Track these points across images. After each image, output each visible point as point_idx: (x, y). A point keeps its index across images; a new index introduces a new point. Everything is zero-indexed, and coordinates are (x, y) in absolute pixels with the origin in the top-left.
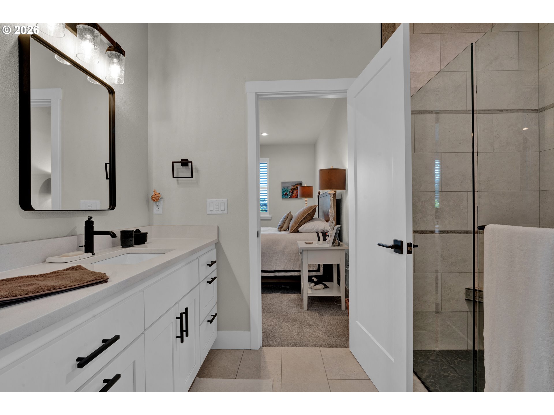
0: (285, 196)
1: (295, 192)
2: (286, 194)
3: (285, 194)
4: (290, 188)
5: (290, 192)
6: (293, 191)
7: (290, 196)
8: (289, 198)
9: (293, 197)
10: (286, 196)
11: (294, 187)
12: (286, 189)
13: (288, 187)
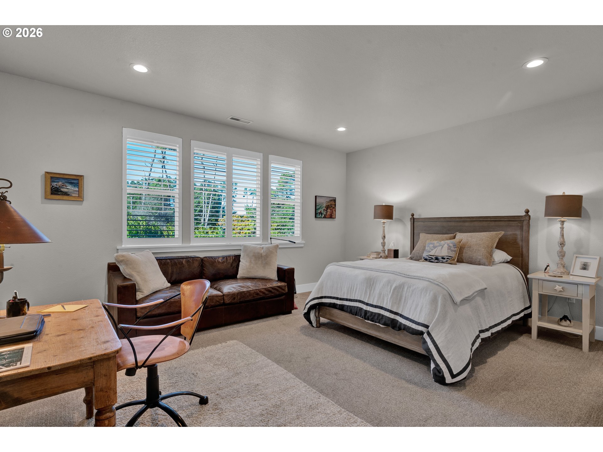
0: (319, 215)
1: (329, 210)
2: (321, 213)
3: (319, 212)
4: (324, 205)
5: (324, 210)
6: (327, 209)
7: (324, 215)
8: (324, 218)
9: (327, 216)
10: (321, 215)
11: (329, 204)
12: (320, 205)
13: (323, 203)
